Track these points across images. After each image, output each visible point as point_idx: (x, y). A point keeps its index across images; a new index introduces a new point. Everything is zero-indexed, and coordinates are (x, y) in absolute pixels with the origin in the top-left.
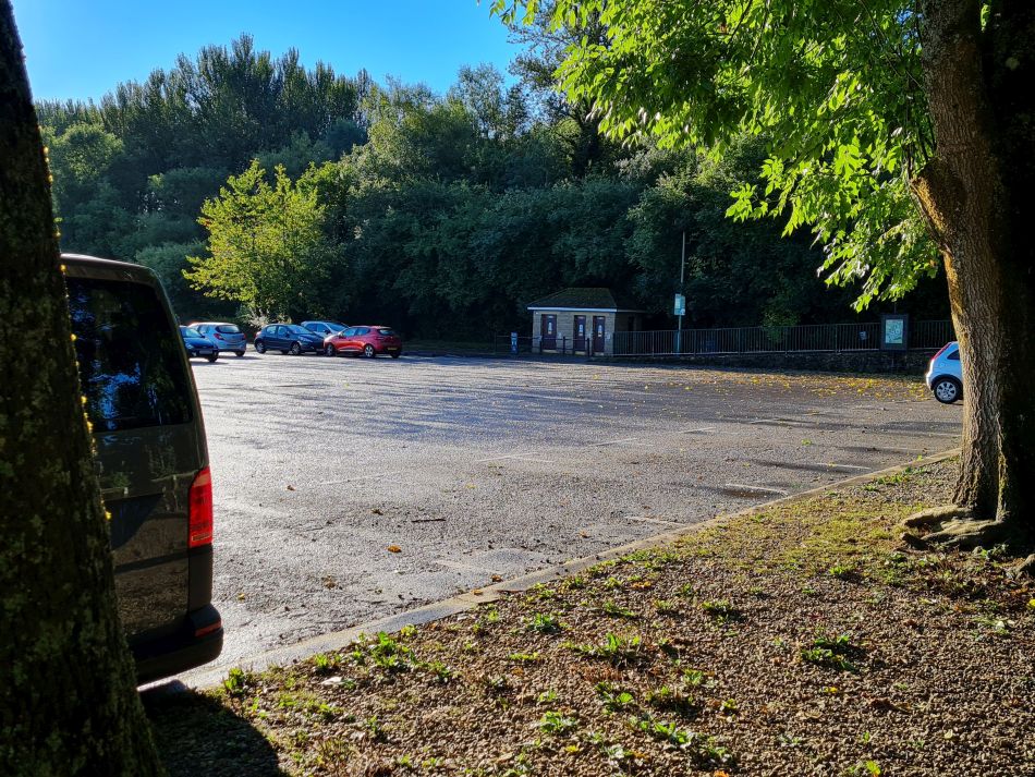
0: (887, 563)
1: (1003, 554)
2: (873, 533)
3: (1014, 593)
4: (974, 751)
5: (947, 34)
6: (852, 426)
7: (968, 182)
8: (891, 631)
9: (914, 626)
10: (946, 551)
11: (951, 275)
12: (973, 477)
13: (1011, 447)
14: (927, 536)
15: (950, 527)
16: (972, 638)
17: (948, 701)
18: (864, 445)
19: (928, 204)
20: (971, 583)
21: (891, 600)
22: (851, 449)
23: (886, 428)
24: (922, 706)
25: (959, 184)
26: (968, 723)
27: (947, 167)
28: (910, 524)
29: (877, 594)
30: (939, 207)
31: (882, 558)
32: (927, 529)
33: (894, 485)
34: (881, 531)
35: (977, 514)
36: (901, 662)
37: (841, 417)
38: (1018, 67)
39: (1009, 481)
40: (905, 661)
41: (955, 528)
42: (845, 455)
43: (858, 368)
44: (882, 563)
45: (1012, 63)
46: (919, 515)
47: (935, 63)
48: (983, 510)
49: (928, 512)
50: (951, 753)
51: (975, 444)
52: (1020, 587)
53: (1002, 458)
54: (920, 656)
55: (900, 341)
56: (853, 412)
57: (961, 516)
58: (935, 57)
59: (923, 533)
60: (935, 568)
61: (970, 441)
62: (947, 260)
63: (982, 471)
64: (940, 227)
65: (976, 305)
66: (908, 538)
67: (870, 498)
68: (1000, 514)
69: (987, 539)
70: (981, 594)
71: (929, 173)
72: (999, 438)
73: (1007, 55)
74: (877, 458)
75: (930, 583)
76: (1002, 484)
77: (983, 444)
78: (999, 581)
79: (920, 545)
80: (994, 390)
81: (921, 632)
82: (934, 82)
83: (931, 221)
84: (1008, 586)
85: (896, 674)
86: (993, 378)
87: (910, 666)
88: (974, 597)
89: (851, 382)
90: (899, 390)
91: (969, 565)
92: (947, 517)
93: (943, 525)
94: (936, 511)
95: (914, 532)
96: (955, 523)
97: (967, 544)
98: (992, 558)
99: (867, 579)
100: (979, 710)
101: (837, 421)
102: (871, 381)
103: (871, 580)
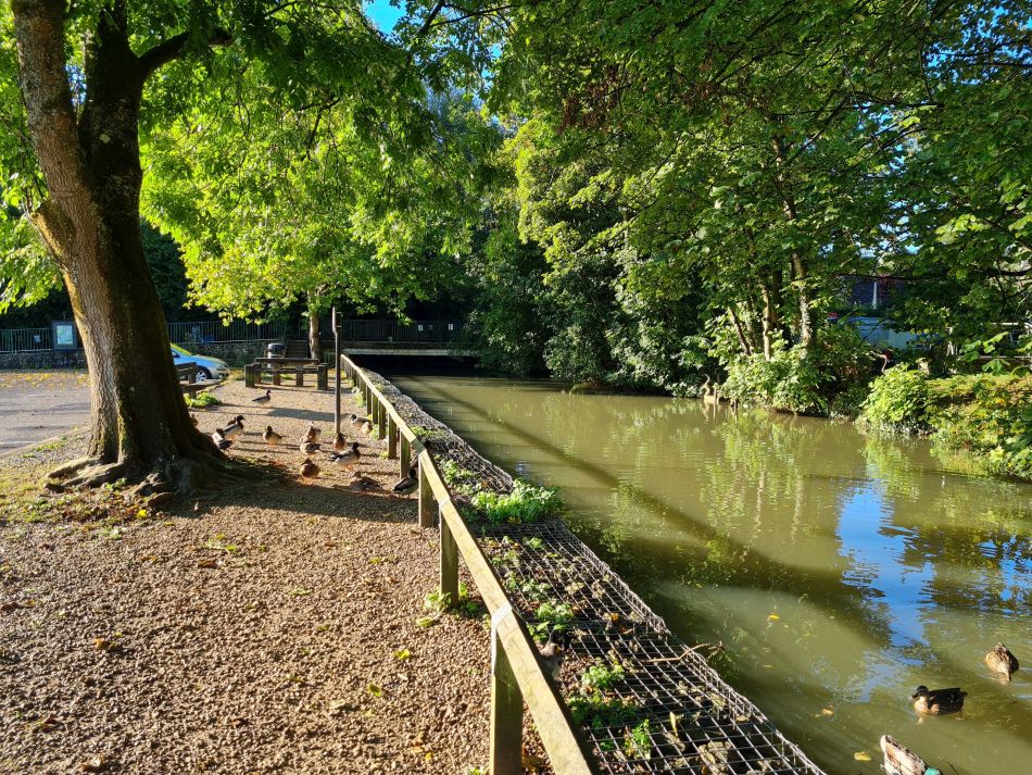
0: (31, 507)
1: (123, 485)
2: (21, 488)
3: (129, 509)
4: (81, 618)
5: (47, 107)
6: (23, 411)
7: (76, 222)
8: (26, 555)
9: (47, 547)
10: (81, 490)
11: (71, 289)
12: (100, 436)
13: (127, 409)
14: (66, 481)
15: (81, 474)
16: (92, 545)
17: (66, 591)
18: (33, 424)
19: (47, 234)
20: (97, 509)
21: (31, 533)
22: (20, 429)
23: (54, 410)
24: (45, 599)
25: (69, 221)
26: (79, 602)
27: (59, 207)
28: (53, 476)
29: (19, 531)
30: (56, 236)
31: (26, 504)
32: (67, 477)
33: (49, 451)
34: (30, 485)
35: (105, 460)
36: (32, 574)
37: (15, 405)
38: (109, 143)
39: (128, 434)
40: (36, 573)
41: (88, 473)
42: (13, 434)
43: (34, 365)
44: (26, 508)
45: (105, 138)
46: (59, 468)
47: (39, 128)
48: (109, 456)
49: (66, 465)
50: (62, 623)
51: (100, 411)
52: (132, 505)
53: (120, 420)
54: (49, 566)
55: (71, 343)
56: (26, 400)
57: (92, 464)
58: (38, 123)
59: (63, 480)
60: (70, 504)
61: (96, 409)
62: (66, 276)
63: (107, 430)
64: (58, 252)
65: (92, 310)
66: (50, 486)
67: (27, 463)
68: (121, 457)
69: (112, 477)
70: (105, 514)
71: (44, 210)
72: (117, 405)
73: (101, 131)
74: (42, 433)
75: (64, 515)
76: (121, 436)
77: (106, 410)
78: (118, 504)
79: (59, 489)
80: (111, 372)
81: (52, 550)
82: (40, 142)
83: (51, 247)
84: (125, 506)
85: (27, 583)
86: (109, 363)
87: (40, 575)
88: (98, 518)
89: (27, 376)
90: (72, 381)
91: (97, 498)
92: (81, 466)
93: (79, 472)
94: (72, 464)
95: (56, 481)
96: (88, 469)
97: (96, 484)
98: (115, 489)
99: (12, 522)
100: (89, 591)
101: (9, 408)
102: (46, 375)
103: (16, 522)
